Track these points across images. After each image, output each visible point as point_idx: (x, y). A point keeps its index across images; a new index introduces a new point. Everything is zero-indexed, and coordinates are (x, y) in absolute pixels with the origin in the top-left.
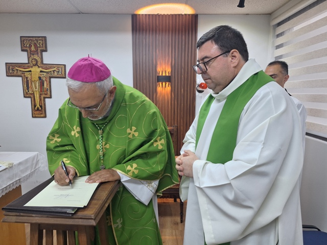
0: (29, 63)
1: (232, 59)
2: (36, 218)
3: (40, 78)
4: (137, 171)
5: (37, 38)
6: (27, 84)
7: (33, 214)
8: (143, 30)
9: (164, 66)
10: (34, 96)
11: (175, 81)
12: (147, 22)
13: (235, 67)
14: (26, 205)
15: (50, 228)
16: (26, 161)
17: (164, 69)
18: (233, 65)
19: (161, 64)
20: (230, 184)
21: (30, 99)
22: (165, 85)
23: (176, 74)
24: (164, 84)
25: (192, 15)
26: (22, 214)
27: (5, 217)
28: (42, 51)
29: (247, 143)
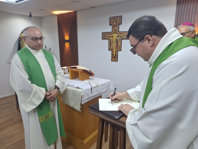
0: (112, 32)
3: (117, 40)
5: (117, 17)
10: (113, 50)
21: (111, 51)
27: (90, 110)
28: (119, 24)
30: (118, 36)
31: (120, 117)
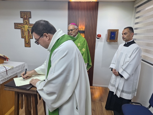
0: (23, 23)
1: (46, 37)
3: (28, 30)
5: (27, 12)
9: (82, 26)
11: (86, 33)
12: (75, 5)
16: (19, 66)
19: (80, 25)
21: (24, 39)
22: (82, 35)
23: (87, 29)
25: (96, 2)
27: (5, 88)
28: (29, 18)
29: (50, 72)
30: (29, 27)
31: (31, 88)
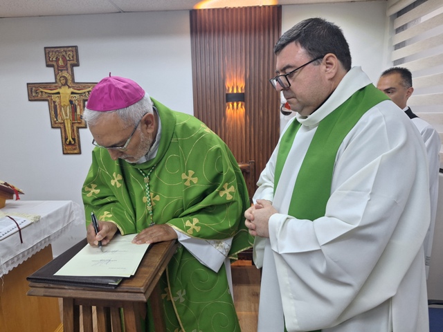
0: (56, 82)
1: (327, 67)
2: (70, 291)
3: (71, 102)
4: (200, 227)
5: (65, 49)
6: (54, 111)
7: (65, 285)
8: (205, 31)
9: (235, 80)
10: (65, 126)
11: (250, 100)
12: (211, 20)
13: (331, 79)
14: (57, 274)
15: (88, 304)
16: (57, 213)
17: (236, 85)
18: (328, 77)
19: (230, 77)
20: (320, 251)
21: (59, 130)
22: (237, 105)
23: (252, 89)
24: (235, 104)
25: (274, 7)
26: (51, 286)
27: (31, 288)
28: (73, 65)
29: (347, 192)
